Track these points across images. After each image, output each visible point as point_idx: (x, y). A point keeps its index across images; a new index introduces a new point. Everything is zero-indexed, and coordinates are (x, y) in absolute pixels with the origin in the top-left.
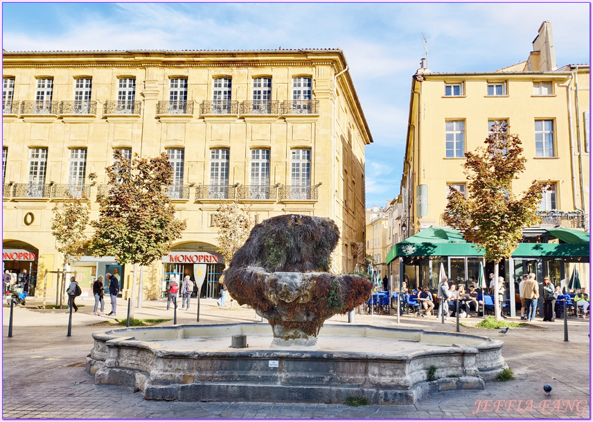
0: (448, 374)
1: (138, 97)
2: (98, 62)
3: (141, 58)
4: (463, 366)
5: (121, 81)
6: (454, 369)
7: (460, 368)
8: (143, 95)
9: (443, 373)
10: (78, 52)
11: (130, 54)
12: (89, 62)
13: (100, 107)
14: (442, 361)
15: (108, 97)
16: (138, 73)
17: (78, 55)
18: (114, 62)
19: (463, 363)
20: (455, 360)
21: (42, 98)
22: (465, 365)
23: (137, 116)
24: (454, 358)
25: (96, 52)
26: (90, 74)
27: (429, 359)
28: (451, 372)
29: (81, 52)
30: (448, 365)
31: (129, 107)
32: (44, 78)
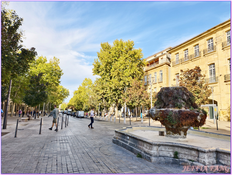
0: (189, 159)
1: (215, 44)
2: (199, 38)
3: (213, 30)
4: (198, 157)
5: (208, 41)
6: (193, 157)
7: (196, 158)
8: (216, 43)
9: (185, 157)
10: (193, 38)
11: (209, 31)
12: (197, 40)
13: (202, 53)
14: (186, 151)
15: (204, 48)
16: (213, 36)
17: (193, 39)
18: (204, 36)
19: (199, 155)
20: (194, 153)
21: (186, 56)
22: (200, 157)
23: (215, 51)
24: (193, 151)
25: (198, 35)
26: (198, 43)
27: (177, 148)
28: (190, 158)
29: (194, 38)
30: (189, 154)
31: (212, 49)
32: (186, 50)
